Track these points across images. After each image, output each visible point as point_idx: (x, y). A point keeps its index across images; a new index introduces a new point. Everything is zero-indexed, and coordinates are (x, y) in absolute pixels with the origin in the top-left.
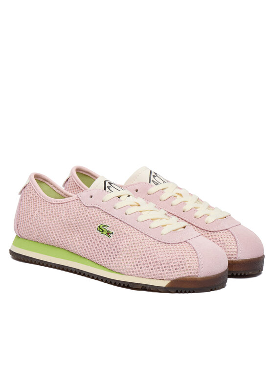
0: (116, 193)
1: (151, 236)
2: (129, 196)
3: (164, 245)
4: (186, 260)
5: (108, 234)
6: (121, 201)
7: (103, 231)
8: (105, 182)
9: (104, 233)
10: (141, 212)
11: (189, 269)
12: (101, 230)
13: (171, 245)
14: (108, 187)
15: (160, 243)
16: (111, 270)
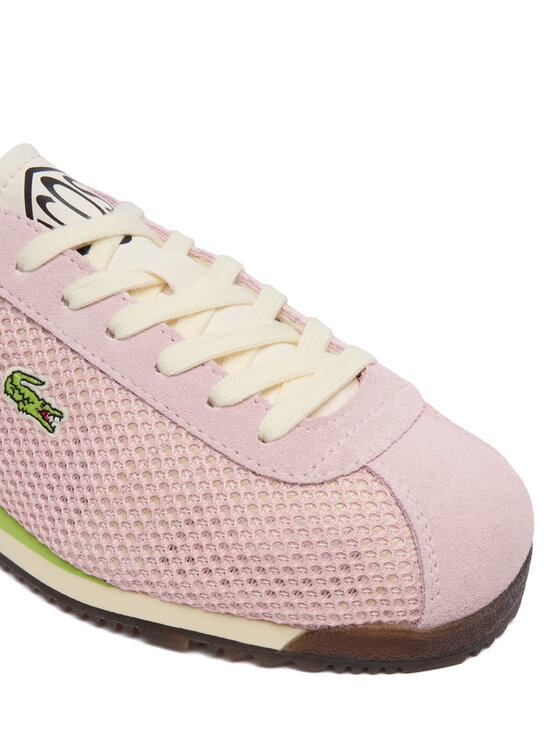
0: (75, 232)
1: (216, 444)
2: (127, 239)
3: (271, 488)
4: (367, 560)
5: (44, 414)
6: (92, 271)
7: (26, 400)
8: (29, 174)
9: (30, 408)
10: (172, 322)
11: (379, 597)
12: (18, 397)
13: (299, 490)
14: (42, 201)
15: (253, 478)
16: (73, 568)
